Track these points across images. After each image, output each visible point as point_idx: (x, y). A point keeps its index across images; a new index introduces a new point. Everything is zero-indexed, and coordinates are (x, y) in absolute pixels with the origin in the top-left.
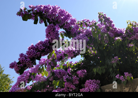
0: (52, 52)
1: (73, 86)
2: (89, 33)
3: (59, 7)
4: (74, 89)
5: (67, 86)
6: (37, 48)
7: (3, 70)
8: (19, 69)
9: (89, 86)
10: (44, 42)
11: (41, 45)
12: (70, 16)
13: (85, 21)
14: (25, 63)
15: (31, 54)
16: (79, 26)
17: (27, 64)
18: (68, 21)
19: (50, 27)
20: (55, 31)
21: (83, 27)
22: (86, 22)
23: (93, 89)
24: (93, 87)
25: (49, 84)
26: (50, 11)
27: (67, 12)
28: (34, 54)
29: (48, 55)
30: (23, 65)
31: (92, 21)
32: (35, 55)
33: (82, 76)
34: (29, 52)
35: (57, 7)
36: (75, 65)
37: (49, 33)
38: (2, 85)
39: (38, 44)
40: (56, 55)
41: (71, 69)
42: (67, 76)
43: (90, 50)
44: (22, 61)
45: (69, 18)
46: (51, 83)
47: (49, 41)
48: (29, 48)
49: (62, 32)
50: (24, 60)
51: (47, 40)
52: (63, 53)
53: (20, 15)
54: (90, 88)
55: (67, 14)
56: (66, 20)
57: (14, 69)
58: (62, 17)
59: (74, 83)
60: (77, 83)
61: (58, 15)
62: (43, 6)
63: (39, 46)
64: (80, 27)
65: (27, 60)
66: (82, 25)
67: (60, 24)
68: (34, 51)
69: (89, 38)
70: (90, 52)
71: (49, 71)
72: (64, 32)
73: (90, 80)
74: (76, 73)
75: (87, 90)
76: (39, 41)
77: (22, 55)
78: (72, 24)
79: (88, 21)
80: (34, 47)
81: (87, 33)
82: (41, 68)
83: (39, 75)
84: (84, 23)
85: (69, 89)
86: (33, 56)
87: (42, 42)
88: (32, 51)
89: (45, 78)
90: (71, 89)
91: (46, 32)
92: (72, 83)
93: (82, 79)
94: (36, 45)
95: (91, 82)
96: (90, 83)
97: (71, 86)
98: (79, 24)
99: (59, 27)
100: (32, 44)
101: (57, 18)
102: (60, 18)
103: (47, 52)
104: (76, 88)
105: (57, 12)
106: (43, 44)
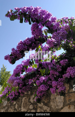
0: (38, 47)
1: (57, 73)
2: (68, 28)
3: (40, 8)
4: (58, 75)
5: (52, 73)
6: (25, 43)
7: (5, 68)
8: (11, 60)
9: (70, 71)
10: (31, 39)
11: (28, 41)
12: (50, 15)
13: (64, 19)
14: (16, 55)
15: (20, 48)
16: (60, 23)
17: (17, 55)
18: (49, 19)
19: (34, 25)
20: (38, 29)
21: (63, 24)
22: (66, 19)
23: (73, 74)
24: (73, 72)
25: (38, 74)
26: (32, 11)
27: (47, 12)
28: (22, 48)
29: (35, 49)
30: (14, 57)
31: (70, 18)
32: (24, 49)
33: (64, 65)
34: (18, 46)
35: (38, 8)
36: (59, 57)
37: (34, 31)
38: (6, 80)
39: (26, 40)
40: (41, 49)
41: (55, 60)
42: (52, 65)
43: (71, 44)
44: (14, 53)
45: (50, 16)
46: (39, 73)
47: (35, 37)
48: (19, 44)
49: (45, 29)
50: (15, 53)
51: (33, 37)
52: (47, 47)
53: (8, 17)
54: (70, 73)
55: (47, 13)
56: (47, 18)
57: (8, 60)
58: (44, 16)
59: (57, 71)
60: (60, 70)
61: (40, 15)
62: (26, 7)
63: (26, 42)
64: (60, 25)
65: (17, 53)
66: (62, 23)
67: (42, 22)
68: (22, 45)
69: (68, 32)
70: (71, 46)
71: (38, 63)
72: (47, 30)
73: (71, 67)
74: (59, 63)
75: (68, 75)
76: (27, 38)
77: (13, 49)
78: (53, 22)
79: (67, 18)
80: (23, 43)
81: (66, 28)
82: (31, 61)
83: (31, 68)
84: (63, 21)
85: (53, 75)
86: (22, 49)
87: (29, 38)
88: (20, 45)
89: (35, 69)
90: (55, 75)
91: (32, 30)
92: (56, 71)
93: (64, 67)
94: (24, 41)
95: (71, 68)
96: (71, 70)
97: (55, 73)
98: (59, 22)
99: (42, 26)
100: (21, 40)
101: (39, 17)
102: (42, 17)
103: (34, 47)
104: (59, 74)
105: (38, 12)
106: (30, 40)
